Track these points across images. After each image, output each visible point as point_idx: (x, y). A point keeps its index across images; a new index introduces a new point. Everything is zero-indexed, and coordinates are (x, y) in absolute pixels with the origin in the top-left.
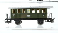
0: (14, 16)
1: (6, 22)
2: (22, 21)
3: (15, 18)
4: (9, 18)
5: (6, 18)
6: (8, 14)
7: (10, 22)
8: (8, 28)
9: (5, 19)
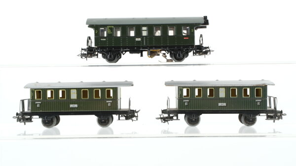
0: (38, 106)
1: (19, 120)
2: (61, 117)
3: (41, 111)
4: (26, 110)
5: (19, 110)
6: (23, 101)
7: (30, 120)
8: (25, 134)
9: (17, 114)
